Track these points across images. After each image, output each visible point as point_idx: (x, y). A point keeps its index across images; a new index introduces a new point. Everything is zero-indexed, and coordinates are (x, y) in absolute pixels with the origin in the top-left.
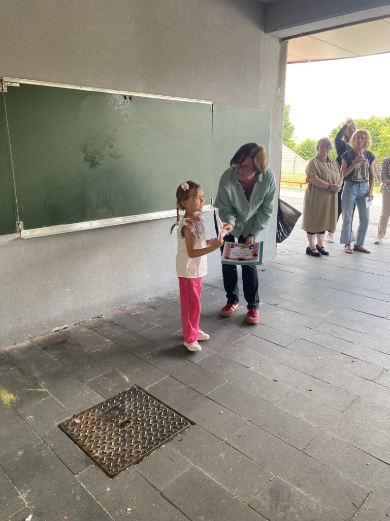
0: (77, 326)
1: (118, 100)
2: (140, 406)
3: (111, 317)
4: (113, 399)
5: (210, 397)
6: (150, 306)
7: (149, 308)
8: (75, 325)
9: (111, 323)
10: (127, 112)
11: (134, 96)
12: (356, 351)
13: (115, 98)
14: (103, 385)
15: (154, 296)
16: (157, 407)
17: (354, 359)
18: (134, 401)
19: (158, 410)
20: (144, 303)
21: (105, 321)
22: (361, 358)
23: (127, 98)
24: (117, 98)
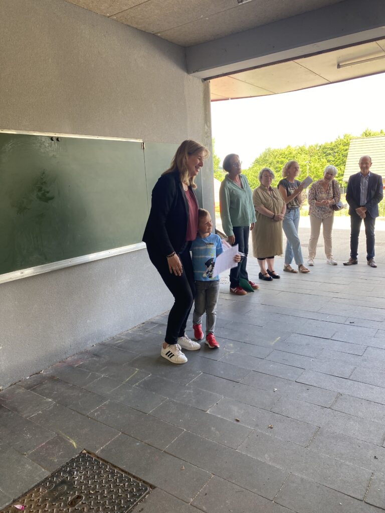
0: (13, 387)
1: (44, 142)
2: (91, 475)
3: (51, 372)
4: (59, 471)
5: (168, 452)
6: (94, 355)
7: (93, 357)
8: (11, 386)
9: (52, 378)
10: (55, 154)
11: (61, 138)
12: (308, 377)
13: (41, 140)
14: (46, 455)
15: (97, 342)
16: (110, 473)
17: (308, 387)
18: (84, 469)
19: (112, 477)
20: (87, 352)
21: (44, 378)
22: (315, 385)
23: (54, 139)
24: (43, 140)
